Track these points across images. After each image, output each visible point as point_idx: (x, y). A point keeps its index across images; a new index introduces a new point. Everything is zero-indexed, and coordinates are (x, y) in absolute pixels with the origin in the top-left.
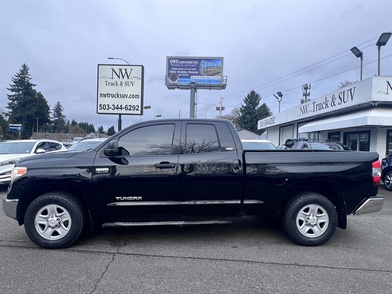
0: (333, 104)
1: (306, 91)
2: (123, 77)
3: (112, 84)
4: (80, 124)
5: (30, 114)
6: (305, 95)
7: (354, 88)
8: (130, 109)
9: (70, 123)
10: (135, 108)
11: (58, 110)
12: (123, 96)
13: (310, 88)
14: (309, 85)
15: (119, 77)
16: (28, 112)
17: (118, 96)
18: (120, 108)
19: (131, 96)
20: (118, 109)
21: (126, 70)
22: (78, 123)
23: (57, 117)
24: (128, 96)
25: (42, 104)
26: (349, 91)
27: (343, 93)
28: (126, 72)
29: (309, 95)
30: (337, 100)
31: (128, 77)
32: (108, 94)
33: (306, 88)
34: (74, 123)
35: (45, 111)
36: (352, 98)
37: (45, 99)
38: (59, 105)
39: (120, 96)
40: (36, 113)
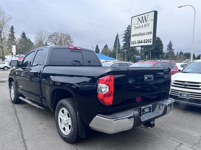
2: (143, 22)
3: (138, 28)
4: (185, 54)
5: (151, 50)
8: (146, 42)
9: (179, 54)
10: (149, 41)
11: (170, 46)
12: (144, 34)
15: (141, 22)
16: (150, 49)
17: (140, 35)
18: (141, 42)
19: (147, 34)
20: (140, 43)
21: (145, 16)
22: (184, 53)
23: (169, 50)
24: (146, 34)
25: (159, 44)
28: (145, 18)
31: (146, 21)
32: (135, 34)
34: (181, 53)
35: (160, 47)
37: (161, 40)
38: (171, 43)
39: (141, 35)
40: (154, 49)
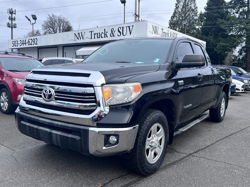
0: (112, 35)
1: (12, 15)
6: (12, 19)
7: (133, 26)
13: (15, 13)
14: (14, 11)
26: (128, 28)
27: (122, 28)
29: (14, 19)
30: (117, 33)
33: (11, 13)
36: (130, 33)
